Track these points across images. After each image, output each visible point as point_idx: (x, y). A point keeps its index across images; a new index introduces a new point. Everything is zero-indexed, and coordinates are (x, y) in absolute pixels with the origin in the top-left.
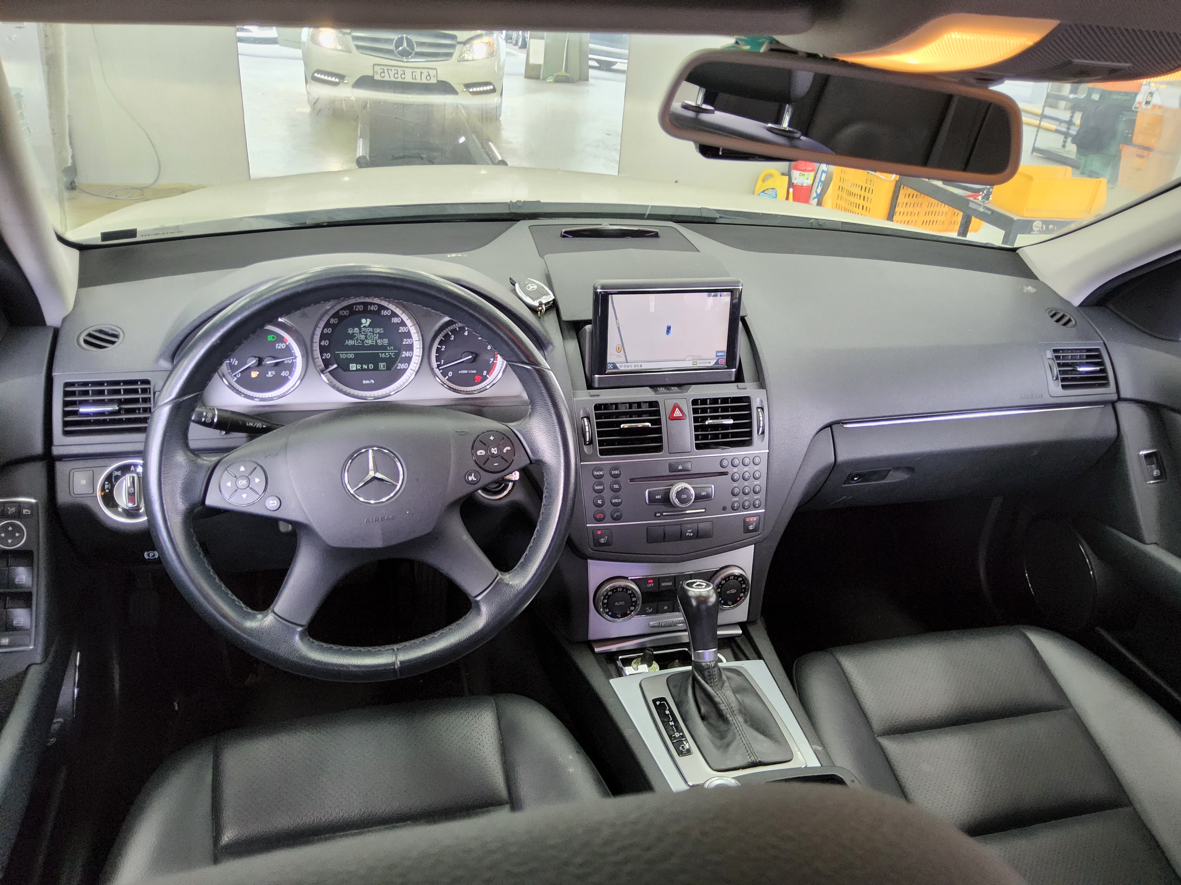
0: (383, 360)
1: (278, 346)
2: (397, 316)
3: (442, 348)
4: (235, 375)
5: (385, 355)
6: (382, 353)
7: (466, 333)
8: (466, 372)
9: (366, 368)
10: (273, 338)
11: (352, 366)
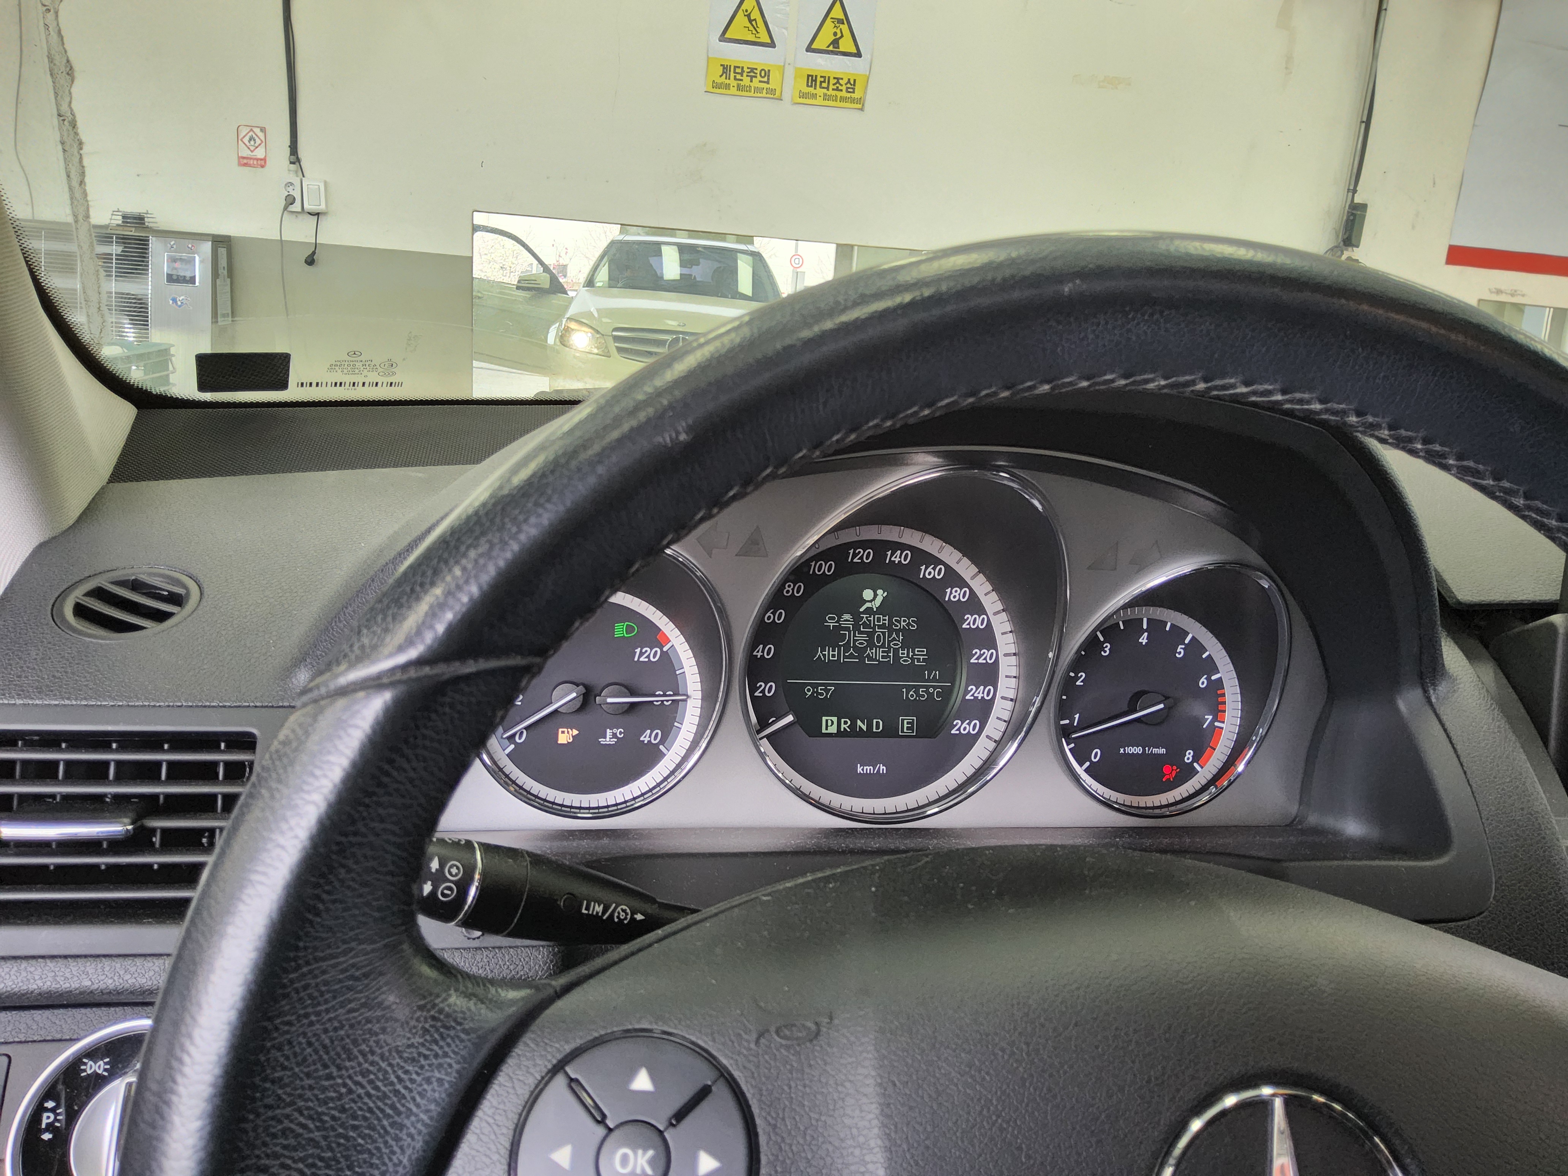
0: (910, 708)
1: (641, 654)
2: (961, 583)
3: (1077, 678)
4: (511, 738)
5: (917, 692)
6: (909, 688)
7: (1143, 639)
8: (1138, 750)
9: (864, 728)
10: (629, 629)
11: (827, 721)
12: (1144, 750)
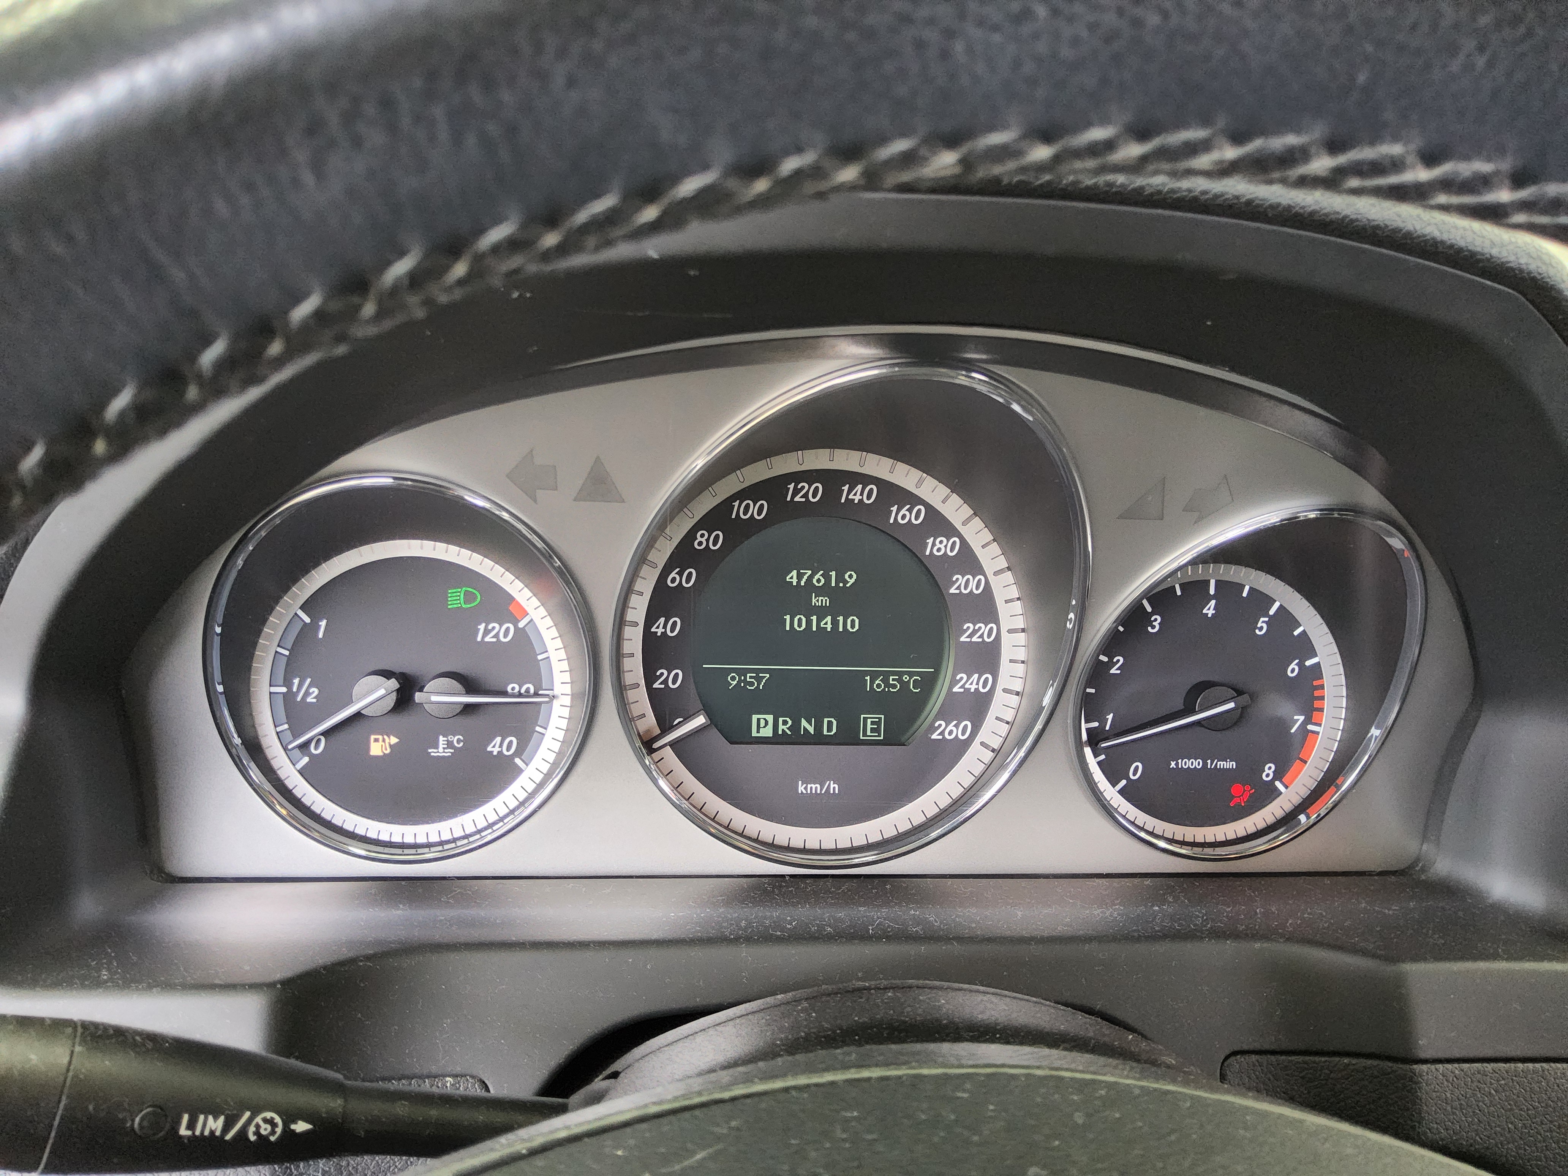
0: (877, 702)
1: (487, 632)
2: (948, 530)
3: (1111, 664)
4: (305, 746)
5: (885, 681)
6: (874, 676)
7: (1210, 610)
8: (1197, 764)
9: (811, 730)
10: (469, 598)
11: (759, 720)
12: (1205, 764)
